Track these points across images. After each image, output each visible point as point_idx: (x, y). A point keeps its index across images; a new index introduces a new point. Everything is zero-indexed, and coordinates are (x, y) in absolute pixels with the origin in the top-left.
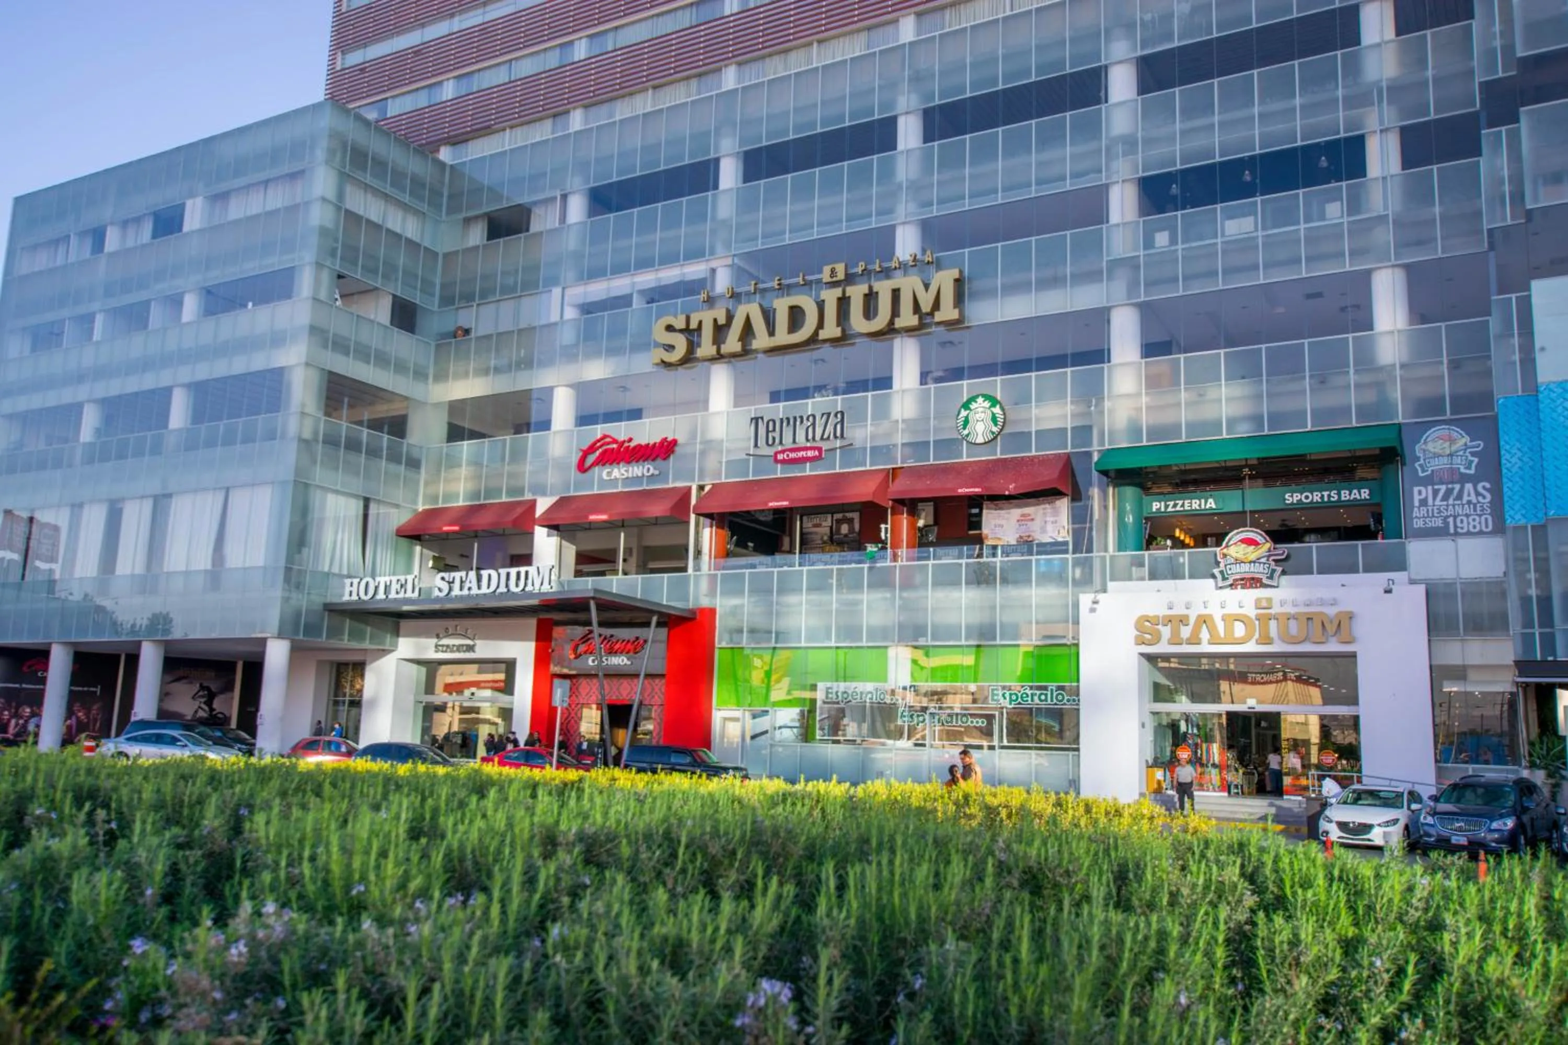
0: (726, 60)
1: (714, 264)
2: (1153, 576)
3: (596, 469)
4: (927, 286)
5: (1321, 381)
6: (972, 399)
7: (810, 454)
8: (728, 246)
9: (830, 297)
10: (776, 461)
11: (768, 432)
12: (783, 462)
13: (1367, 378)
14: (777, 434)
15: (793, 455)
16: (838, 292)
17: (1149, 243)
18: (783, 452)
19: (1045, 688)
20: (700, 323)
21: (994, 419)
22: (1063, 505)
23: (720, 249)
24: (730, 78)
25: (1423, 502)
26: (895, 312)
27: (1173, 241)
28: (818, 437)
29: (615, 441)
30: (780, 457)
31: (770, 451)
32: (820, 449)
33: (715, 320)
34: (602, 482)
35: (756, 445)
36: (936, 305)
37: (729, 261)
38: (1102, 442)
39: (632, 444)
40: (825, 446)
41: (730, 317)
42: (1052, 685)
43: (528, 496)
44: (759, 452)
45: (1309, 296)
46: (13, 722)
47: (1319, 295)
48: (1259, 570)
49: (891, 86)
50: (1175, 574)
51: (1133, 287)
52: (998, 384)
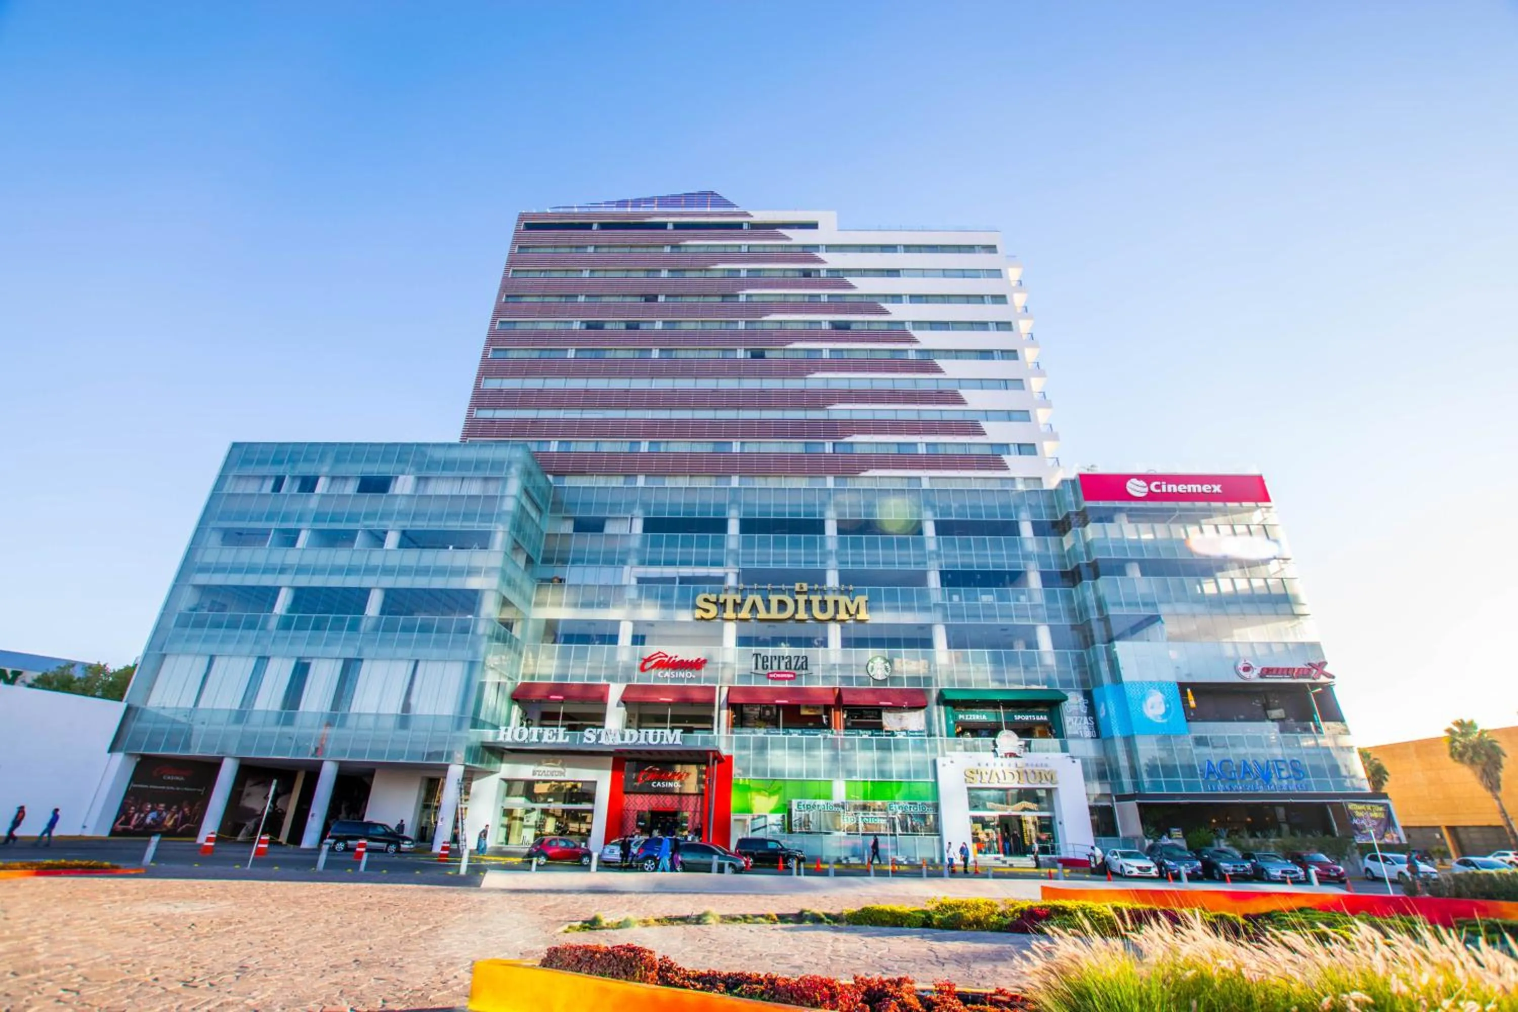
0: (735, 473)
1: (727, 571)
2: (966, 750)
3: (653, 671)
4: (852, 602)
5: (1026, 667)
6: (875, 658)
7: (789, 676)
8: (737, 563)
9: (801, 599)
10: (769, 677)
11: (763, 662)
12: (773, 678)
13: (1043, 669)
14: (769, 664)
15: (778, 676)
16: (805, 597)
17: (950, 599)
18: (773, 673)
19: (916, 804)
20: (725, 600)
21: (886, 669)
22: (922, 712)
23: (730, 563)
24: (735, 482)
25: (1070, 723)
26: (837, 611)
27: (961, 599)
28: (793, 667)
29: (666, 656)
30: (771, 676)
31: (765, 672)
32: (794, 674)
33: (735, 600)
34: (656, 678)
35: (757, 668)
36: (858, 611)
37: (737, 571)
38: (937, 685)
39: (677, 659)
40: (797, 673)
41: (743, 601)
42: (919, 802)
43: (603, 682)
44: (757, 671)
45: (1003, 630)
46: (136, 816)
47: (1006, 630)
48: (1015, 750)
49: (823, 505)
50: (975, 749)
51: (945, 616)
52: (886, 651)
